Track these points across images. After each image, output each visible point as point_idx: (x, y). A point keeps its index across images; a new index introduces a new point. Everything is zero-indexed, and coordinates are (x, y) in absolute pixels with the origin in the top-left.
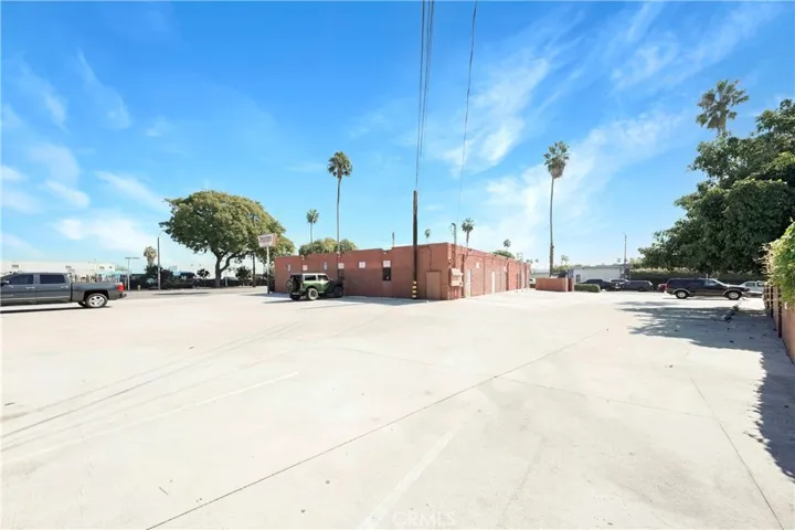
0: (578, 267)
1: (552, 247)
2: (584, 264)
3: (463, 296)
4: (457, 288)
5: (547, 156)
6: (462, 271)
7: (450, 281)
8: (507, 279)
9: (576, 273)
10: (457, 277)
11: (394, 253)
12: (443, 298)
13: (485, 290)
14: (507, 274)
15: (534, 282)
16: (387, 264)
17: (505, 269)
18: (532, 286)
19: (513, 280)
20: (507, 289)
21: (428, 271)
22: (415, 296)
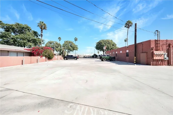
7: (152, 57)
21: (141, 53)
22: (135, 62)
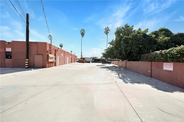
0: (85, 58)
1: (82, 53)
2: (86, 57)
3: (55, 65)
4: (52, 62)
5: (81, 31)
6: (55, 55)
7: (48, 59)
8: (72, 60)
9: (85, 59)
10: (52, 58)
11: (13, 44)
12: (44, 67)
13: (65, 63)
14: (72, 58)
15: (78, 60)
16: (9, 50)
17: (71, 57)
18: (77, 62)
19: (73, 60)
20: (72, 63)
21: (36, 54)
22: (27, 67)
